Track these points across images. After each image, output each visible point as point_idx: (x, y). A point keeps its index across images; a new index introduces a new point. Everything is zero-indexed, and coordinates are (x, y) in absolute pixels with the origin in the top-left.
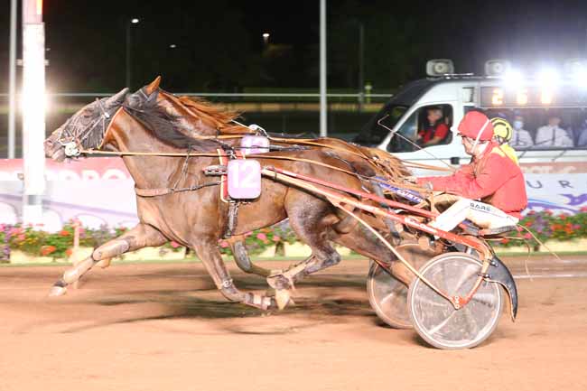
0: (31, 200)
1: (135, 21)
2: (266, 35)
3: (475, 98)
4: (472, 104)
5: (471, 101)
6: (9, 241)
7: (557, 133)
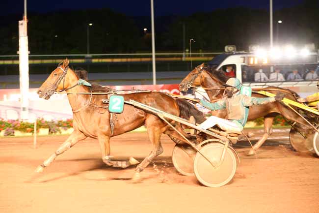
0: (24, 109)
1: (91, 24)
2: (145, 29)
3: (245, 61)
4: (244, 64)
5: (244, 62)
6: (14, 127)
7: (279, 76)
